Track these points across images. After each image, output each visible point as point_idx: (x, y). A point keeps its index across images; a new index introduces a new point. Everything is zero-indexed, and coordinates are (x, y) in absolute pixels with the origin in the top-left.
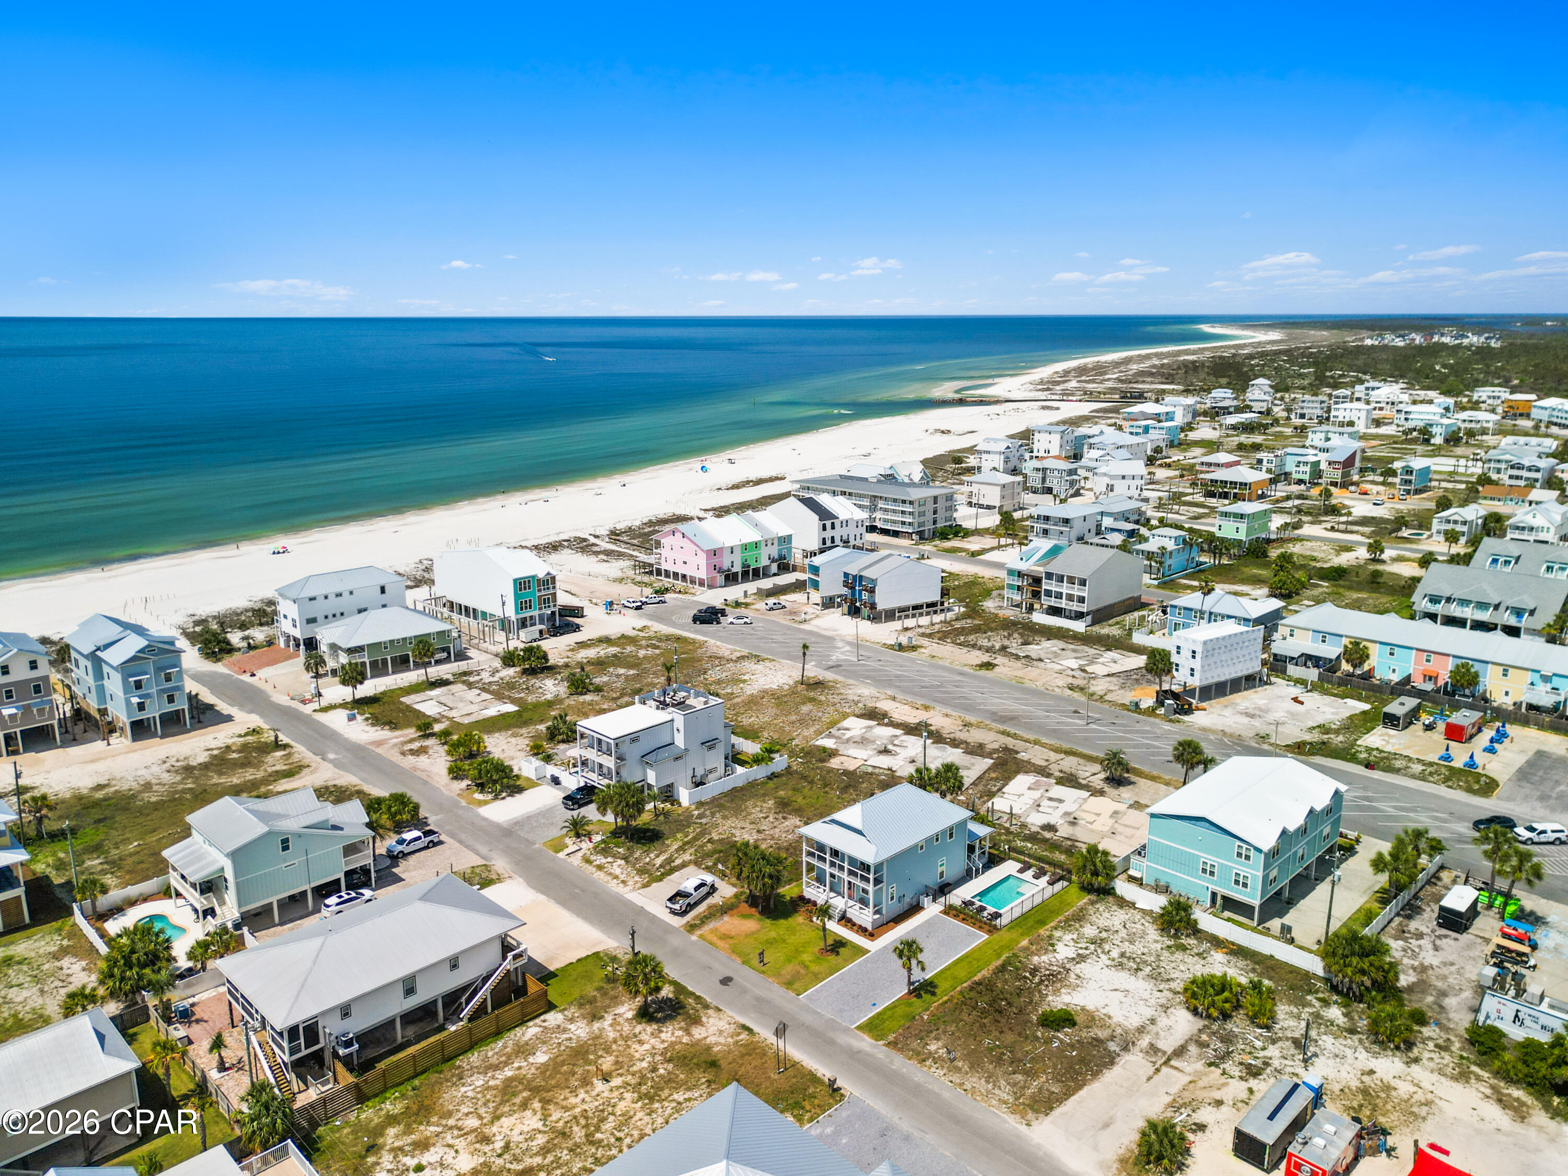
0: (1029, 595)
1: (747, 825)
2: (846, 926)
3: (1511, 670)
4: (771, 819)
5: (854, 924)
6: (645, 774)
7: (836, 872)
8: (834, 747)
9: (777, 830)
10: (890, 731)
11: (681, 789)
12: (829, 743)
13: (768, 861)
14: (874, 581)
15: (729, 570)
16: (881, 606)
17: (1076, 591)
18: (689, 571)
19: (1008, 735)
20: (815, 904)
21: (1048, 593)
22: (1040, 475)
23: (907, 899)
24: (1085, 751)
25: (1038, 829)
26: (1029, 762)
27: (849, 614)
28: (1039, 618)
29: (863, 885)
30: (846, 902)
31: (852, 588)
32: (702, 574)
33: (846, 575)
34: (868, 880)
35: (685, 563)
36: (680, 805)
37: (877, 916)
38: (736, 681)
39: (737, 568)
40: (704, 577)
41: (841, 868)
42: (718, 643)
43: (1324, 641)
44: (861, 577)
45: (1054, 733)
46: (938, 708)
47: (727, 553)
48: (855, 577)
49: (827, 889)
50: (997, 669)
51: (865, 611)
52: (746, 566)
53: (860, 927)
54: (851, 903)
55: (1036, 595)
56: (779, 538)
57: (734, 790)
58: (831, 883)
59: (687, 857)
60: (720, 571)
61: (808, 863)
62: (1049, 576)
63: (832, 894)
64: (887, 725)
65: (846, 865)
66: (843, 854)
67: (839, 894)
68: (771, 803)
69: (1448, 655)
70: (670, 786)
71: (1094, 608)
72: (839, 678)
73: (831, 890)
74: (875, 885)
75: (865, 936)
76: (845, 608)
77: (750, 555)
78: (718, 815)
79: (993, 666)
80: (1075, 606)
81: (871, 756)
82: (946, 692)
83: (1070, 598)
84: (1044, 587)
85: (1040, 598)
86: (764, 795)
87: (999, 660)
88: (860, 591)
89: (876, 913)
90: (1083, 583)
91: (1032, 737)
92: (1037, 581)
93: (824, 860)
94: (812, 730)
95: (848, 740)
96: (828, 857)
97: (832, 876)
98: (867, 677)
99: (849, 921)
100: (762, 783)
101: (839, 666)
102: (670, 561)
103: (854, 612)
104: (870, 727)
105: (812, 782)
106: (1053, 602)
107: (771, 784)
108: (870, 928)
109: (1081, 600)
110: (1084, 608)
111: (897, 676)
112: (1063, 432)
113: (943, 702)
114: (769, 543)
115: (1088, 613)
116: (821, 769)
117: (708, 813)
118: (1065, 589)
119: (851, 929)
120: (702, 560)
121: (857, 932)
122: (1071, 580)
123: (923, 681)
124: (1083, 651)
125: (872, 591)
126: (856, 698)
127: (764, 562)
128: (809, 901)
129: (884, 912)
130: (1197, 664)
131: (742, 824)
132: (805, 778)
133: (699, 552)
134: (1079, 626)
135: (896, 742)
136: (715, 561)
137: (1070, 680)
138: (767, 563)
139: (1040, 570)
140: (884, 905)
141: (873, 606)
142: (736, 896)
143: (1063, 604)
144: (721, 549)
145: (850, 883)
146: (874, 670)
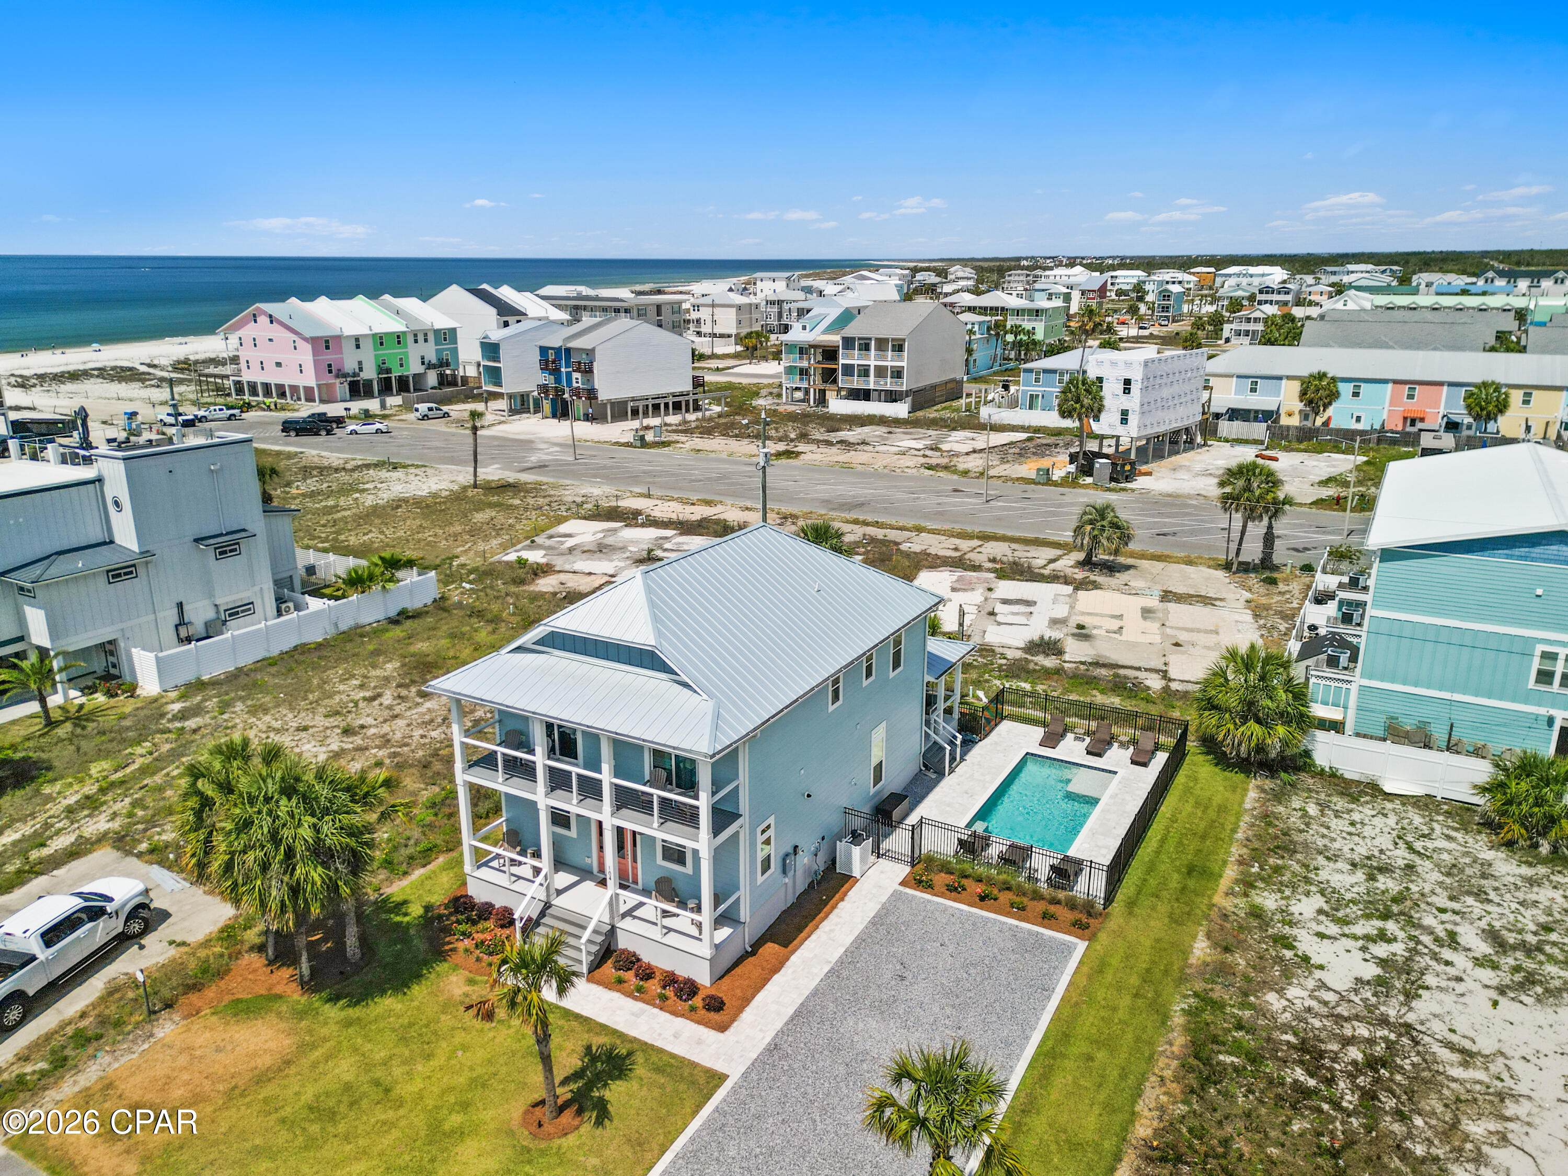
0: (818, 379)
1: (320, 721)
2: (618, 985)
3: (1535, 393)
4: (387, 699)
5: (647, 973)
6: (21, 620)
7: (571, 804)
8: (543, 561)
9: (401, 723)
10: (652, 533)
11: (135, 652)
12: (535, 557)
13: (307, 800)
14: (590, 353)
15: (355, 375)
16: (605, 393)
17: (890, 361)
18: (287, 378)
19: (865, 523)
20: (506, 919)
21: (848, 370)
22: (775, 309)
23: (804, 860)
24: (1009, 533)
25: (1019, 654)
26: (925, 554)
27: (554, 416)
28: (838, 406)
29: (675, 835)
30: (613, 903)
31: (556, 372)
32: (309, 379)
33: (544, 350)
34: (690, 817)
35: (279, 364)
36: (132, 690)
37: (724, 933)
38: (350, 489)
39: (370, 373)
40: (312, 383)
41: (591, 789)
42: (324, 454)
43: (1253, 390)
44: (568, 351)
45: (940, 515)
46: (729, 502)
47: (348, 347)
48: (558, 350)
49: (545, 863)
50: (802, 457)
51: (580, 406)
52: (383, 369)
53: (670, 979)
54: (629, 899)
55: (829, 376)
56: (437, 332)
57: (301, 650)
58: (558, 845)
59: (98, 824)
60: (340, 374)
61: (478, 794)
62: (848, 342)
63: (563, 879)
64: (643, 525)
65: (606, 777)
66: (593, 738)
67: (584, 873)
68: (391, 667)
69: (1441, 384)
70: (109, 648)
71: (914, 386)
72: (544, 479)
73: (559, 863)
74: (717, 830)
75: (691, 1014)
76: (547, 406)
77: (391, 354)
78: (239, 706)
79: (798, 454)
80: (889, 384)
81: (622, 569)
82: (732, 484)
83: (881, 372)
84: (842, 361)
85: (835, 381)
86: (377, 653)
87: (801, 447)
88: (569, 375)
89: (720, 921)
90: (899, 347)
91: (910, 523)
92: (830, 354)
93: (525, 770)
94: (495, 542)
95: (571, 550)
96: (540, 759)
97: (560, 819)
98: (595, 476)
99: (630, 961)
100: (375, 632)
101: (545, 466)
102: (255, 365)
103: (562, 411)
104: (615, 530)
105: (495, 620)
106: (856, 383)
107: (397, 632)
108: (703, 976)
109: (898, 374)
110: (904, 385)
111: (645, 472)
112: (788, 278)
113: (734, 495)
114: (421, 338)
115: (908, 393)
116: (517, 596)
117: (211, 704)
118: (872, 361)
119: (639, 994)
120: (306, 355)
121: (661, 1003)
122: (882, 344)
123: (692, 475)
124: (919, 433)
125: (588, 371)
126: (579, 500)
127: (415, 367)
128: (486, 911)
129: (744, 914)
130: (1133, 402)
131: (305, 719)
132: (477, 613)
133: (300, 343)
134: (901, 410)
135: (667, 546)
136: (329, 357)
137: (923, 460)
138: (420, 369)
139: (835, 339)
140: (744, 894)
141: (591, 394)
142: (228, 934)
143: (872, 383)
144: (338, 338)
145: (620, 831)
146: (605, 467)
